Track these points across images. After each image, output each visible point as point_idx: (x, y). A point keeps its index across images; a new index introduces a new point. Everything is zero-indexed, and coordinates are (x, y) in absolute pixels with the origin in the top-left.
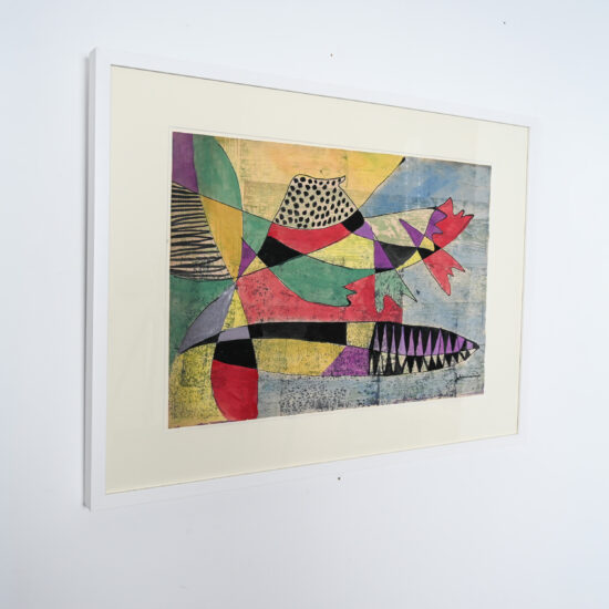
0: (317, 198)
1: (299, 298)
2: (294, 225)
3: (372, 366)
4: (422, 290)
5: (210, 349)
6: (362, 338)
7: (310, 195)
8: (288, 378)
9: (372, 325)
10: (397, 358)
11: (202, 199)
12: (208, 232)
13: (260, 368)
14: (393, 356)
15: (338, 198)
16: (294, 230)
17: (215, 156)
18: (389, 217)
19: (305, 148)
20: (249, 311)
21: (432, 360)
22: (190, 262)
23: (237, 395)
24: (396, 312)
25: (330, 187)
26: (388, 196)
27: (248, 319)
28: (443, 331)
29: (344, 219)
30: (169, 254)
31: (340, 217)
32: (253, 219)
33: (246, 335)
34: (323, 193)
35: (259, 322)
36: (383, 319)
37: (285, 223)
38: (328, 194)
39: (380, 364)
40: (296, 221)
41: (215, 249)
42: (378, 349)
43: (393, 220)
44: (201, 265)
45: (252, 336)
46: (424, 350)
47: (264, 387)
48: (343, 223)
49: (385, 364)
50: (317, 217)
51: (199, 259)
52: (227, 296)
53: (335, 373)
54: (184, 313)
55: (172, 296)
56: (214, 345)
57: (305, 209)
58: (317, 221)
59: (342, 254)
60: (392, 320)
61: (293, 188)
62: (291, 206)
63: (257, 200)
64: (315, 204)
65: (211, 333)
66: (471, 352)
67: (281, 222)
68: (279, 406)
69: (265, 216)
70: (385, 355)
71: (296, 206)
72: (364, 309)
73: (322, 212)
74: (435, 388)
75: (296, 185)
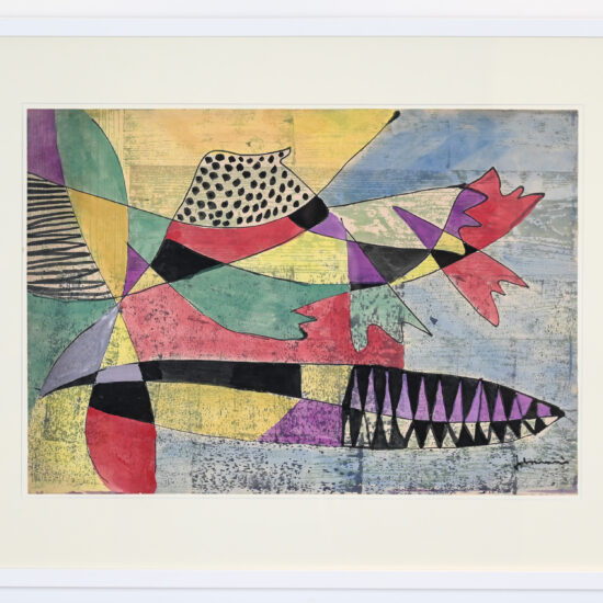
0: (245, 184)
1: (218, 326)
2: (207, 223)
3: (347, 432)
4: (443, 318)
5: (85, 392)
6: (329, 389)
7: (233, 179)
8: (203, 440)
9: (346, 370)
10: (394, 423)
11: (70, 193)
12: (79, 236)
13: (158, 422)
14: (386, 418)
15: (280, 180)
16: (209, 230)
17: (87, 135)
18: (373, 204)
19: (220, 113)
20: (140, 343)
21: (464, 429)
22: (54, 277)
23: (124, 458)
24: (392, 351)
25: (266, 166)
26: (370, 173)
27: (139, 353)
28: (486, 385)
29: (292, 210)
30: (25, 266)
31: (285, 209)
32: (146, 216)
33: (137, 376)
34: (255, 175)
35: (156, 358)
36: (368, 361)
37: (193, 219)
38: (263, 175)
39: (363, 430)
40: (211, 216)
41: (88, 258)
42: (358, 407)
43: (384, 208)
44: (68, 280)
45: (146, 378)
46: (449, 413)
47: (165, 450)
48: (291, 217)
49: (372, 430)
50: (246, 209)
51: (66, 272)
52: (107, 322)
53: (280, 439)
54: (46, 343)
55: (30, 320)
56: (90, 388)
57: (226, 199)
58: (245, 216)
59: (289, 262)
60: (384, 362)
61: (204, 171)
62: (202, 195)
63: (149, 191)
64: (241, 192)
65: (86, 371)
66: (547, 421)
67: (187, 219)
68: (189, 479)
69: (161, 212)
70: (373, 418)
71: (211, 195)
72: (332, 344)
73: (255, 201)
74: (472, 476)
75: (209, 166)
